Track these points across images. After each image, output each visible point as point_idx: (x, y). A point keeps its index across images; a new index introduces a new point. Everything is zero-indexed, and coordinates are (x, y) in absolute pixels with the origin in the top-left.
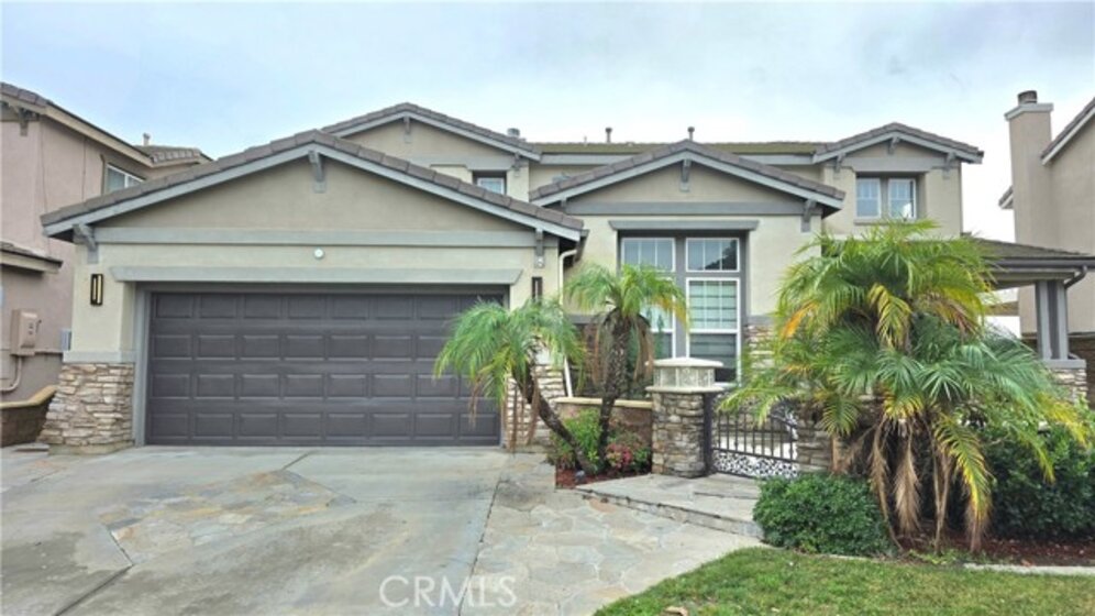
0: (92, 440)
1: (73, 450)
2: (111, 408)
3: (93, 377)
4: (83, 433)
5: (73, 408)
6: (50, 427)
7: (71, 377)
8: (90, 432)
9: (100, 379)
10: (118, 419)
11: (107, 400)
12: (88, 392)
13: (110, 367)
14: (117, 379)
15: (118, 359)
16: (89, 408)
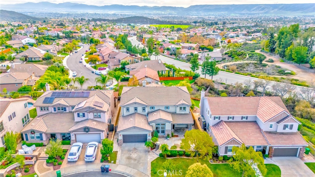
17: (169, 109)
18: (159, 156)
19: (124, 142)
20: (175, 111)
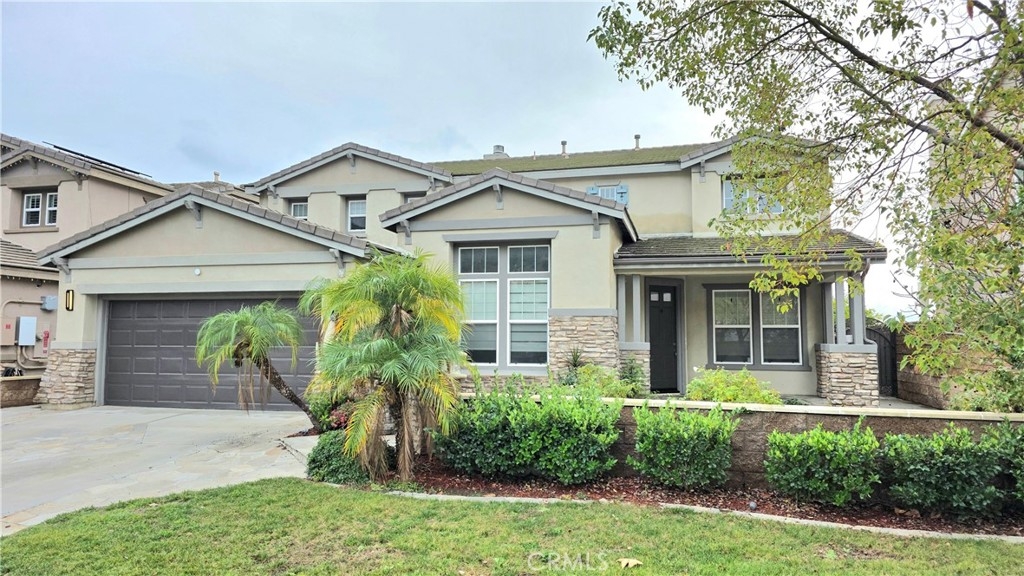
0: (63, 401)
1: (54, 407)
2: (75, 379)
3: (66, 359)
4: (59, 396)
5: (54, 379)
6: (41, 392)
7: (54, 359)
8: (62, 395)
9: (71, 360)
10: (80, 387)
11: (73, 374)
12: (64, 368)
13: (76, 352)
14: (79, 360)
15: (80, 347)
16: (63, 379)
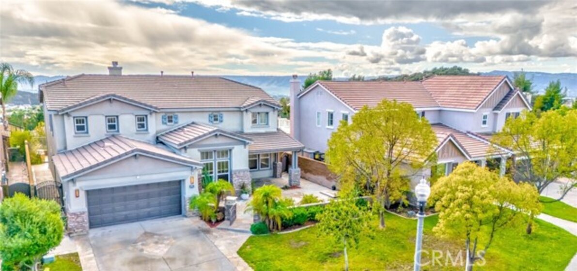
17: (221, 121)
18: (251, 234)
19: (92, 225)
20: (239, 129)
